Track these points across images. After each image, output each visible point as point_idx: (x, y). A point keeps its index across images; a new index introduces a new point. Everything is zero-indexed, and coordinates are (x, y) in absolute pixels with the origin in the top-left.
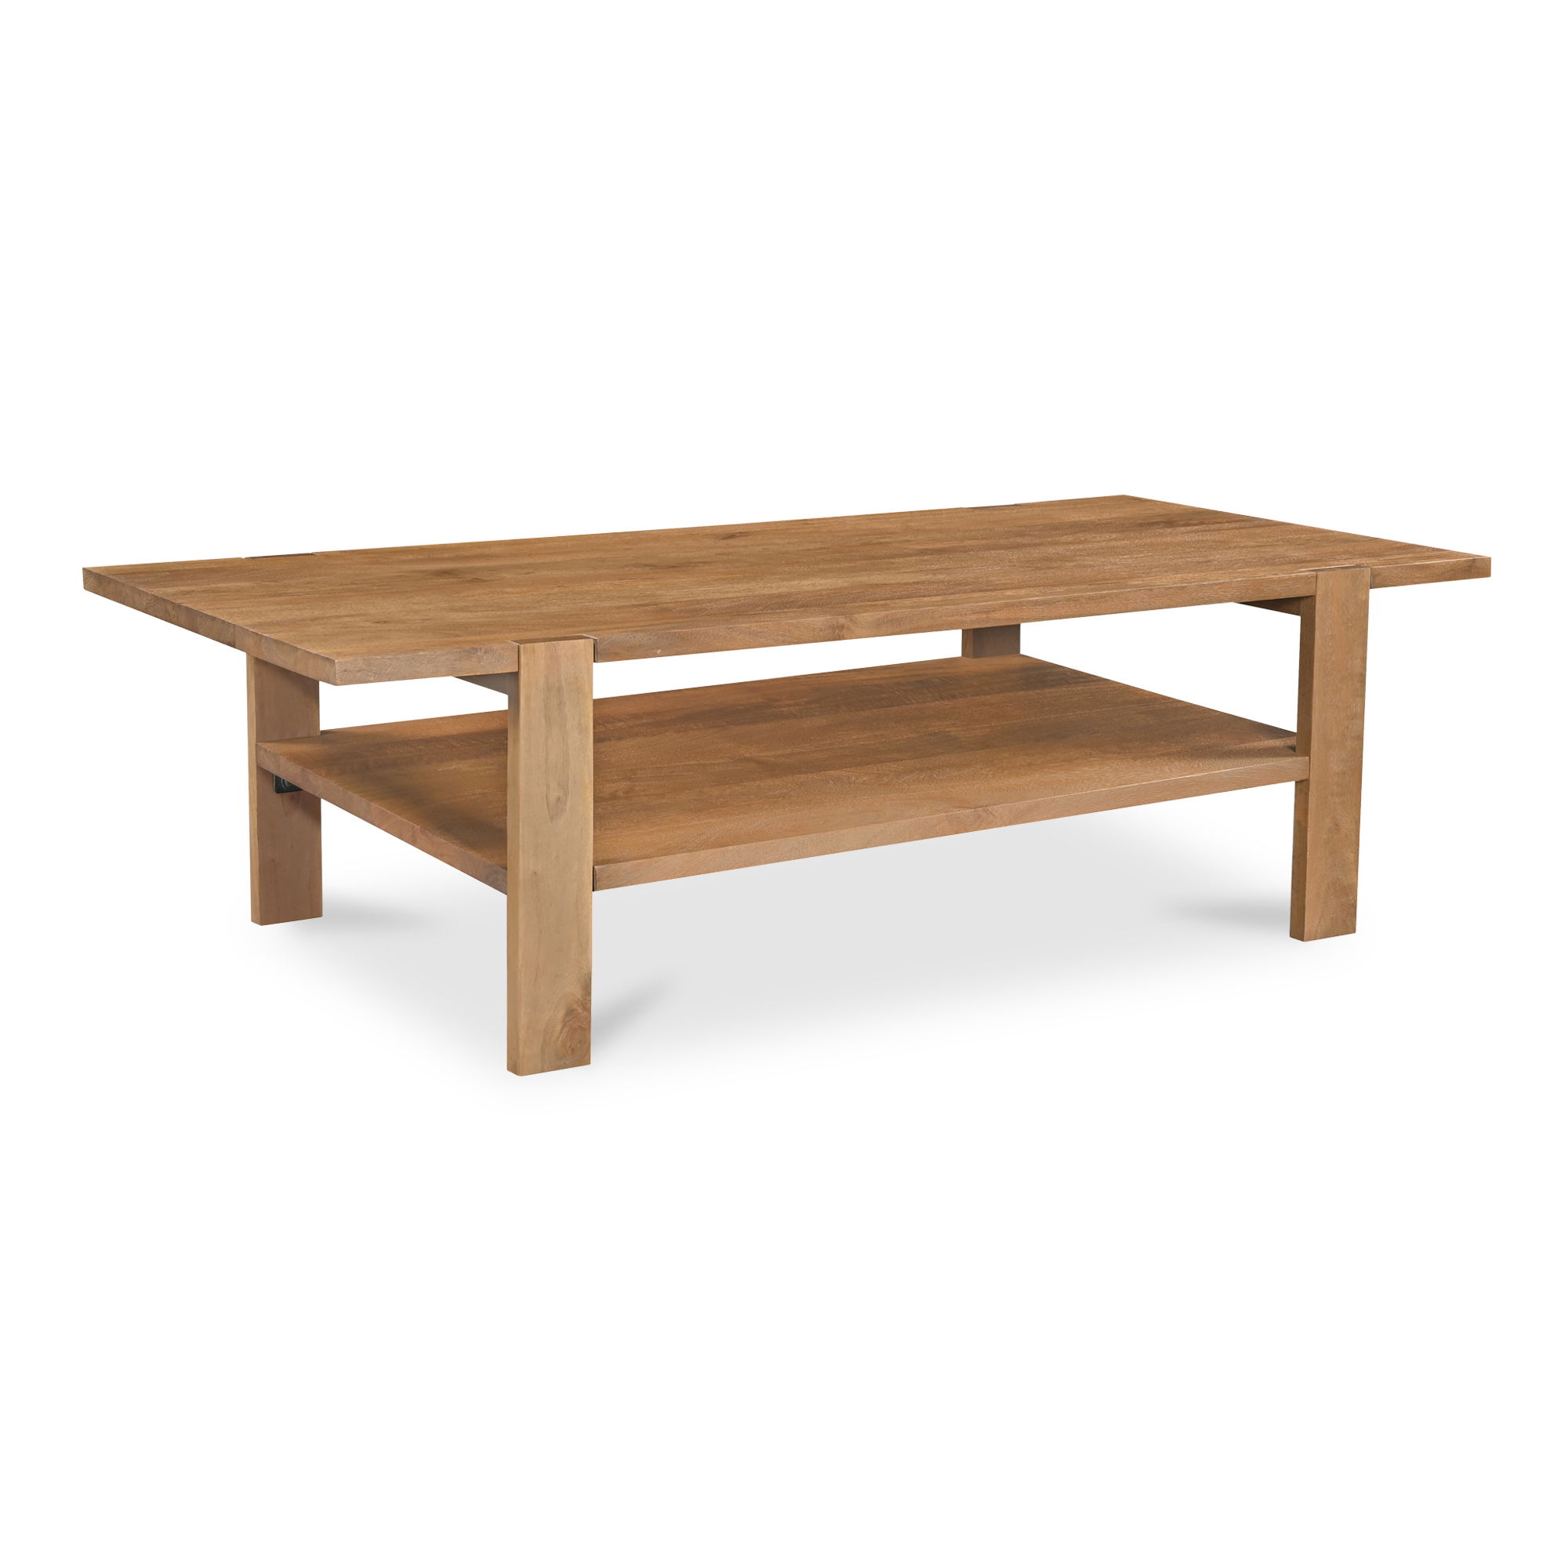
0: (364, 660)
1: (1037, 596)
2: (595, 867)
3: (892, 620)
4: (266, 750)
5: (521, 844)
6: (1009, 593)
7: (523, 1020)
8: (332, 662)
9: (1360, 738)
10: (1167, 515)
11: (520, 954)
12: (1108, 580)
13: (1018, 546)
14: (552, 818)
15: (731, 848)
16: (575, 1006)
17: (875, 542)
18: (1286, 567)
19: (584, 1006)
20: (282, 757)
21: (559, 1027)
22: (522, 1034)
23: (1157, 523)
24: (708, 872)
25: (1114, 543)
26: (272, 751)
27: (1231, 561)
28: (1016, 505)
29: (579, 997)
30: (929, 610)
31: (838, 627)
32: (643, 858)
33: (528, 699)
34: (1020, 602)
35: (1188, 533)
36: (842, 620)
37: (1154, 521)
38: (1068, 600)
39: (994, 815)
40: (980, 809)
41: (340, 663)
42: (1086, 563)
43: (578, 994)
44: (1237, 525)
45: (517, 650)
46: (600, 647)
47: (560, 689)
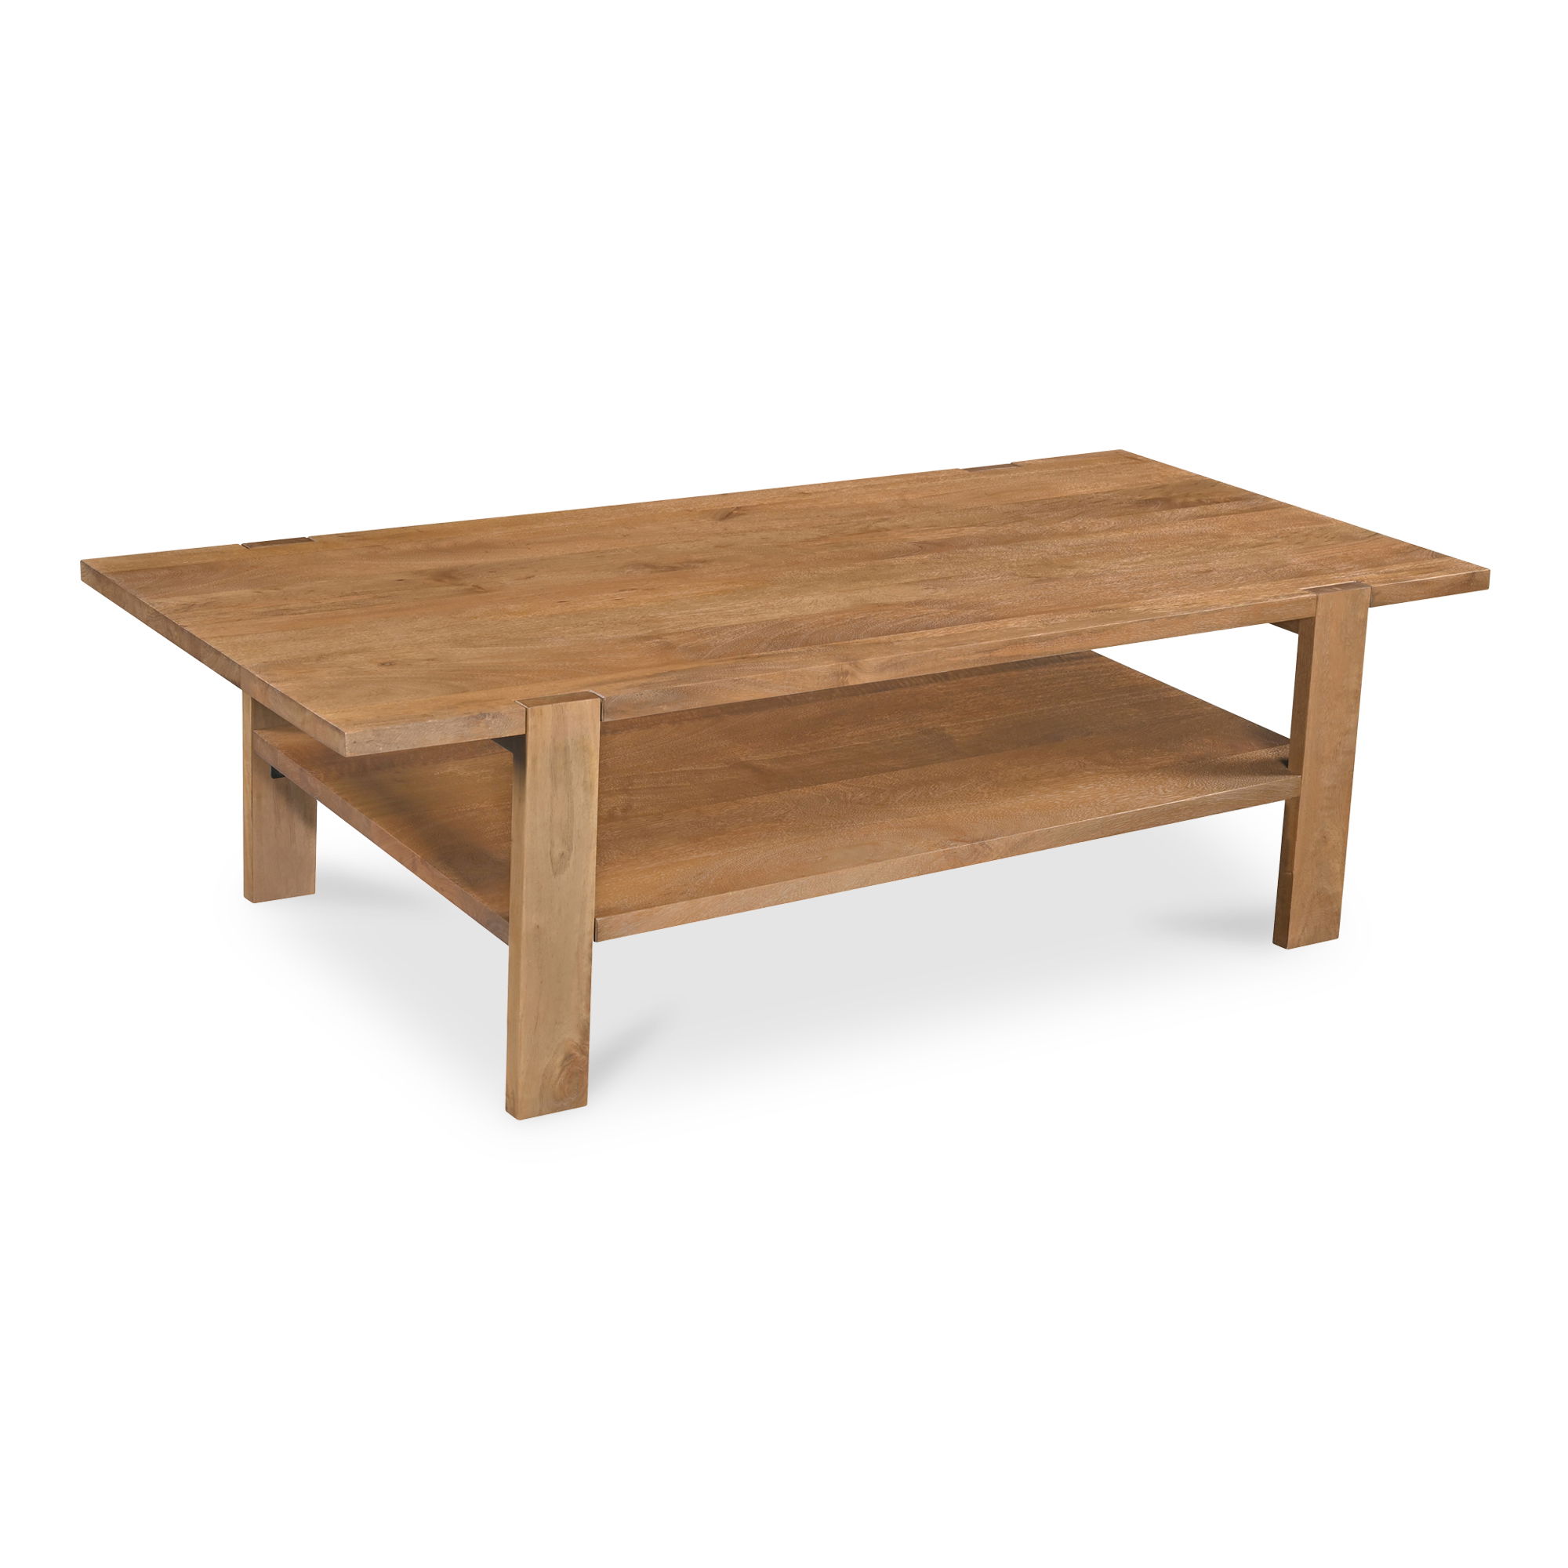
0: (374, 731)
1: (1040, 631)
2: (597, 919)
3: (896, 664)
4: (263, 740)
5: (524, 900)
6: (1012, 624)
7: (522, 1067)
8: (342, 733)
9: (1352, 753)
10: (1163, 486)
11: (521, 1005)
12: (1109, 602)
13: (1016, 539)
14: (555, 874)
15: (731, 893)
16: (573, 1051)
17: (873, 527)
18: (1286, 583)
19: (582, 1051)
20: (279, 751)
21: (558, 1071)
22: (521, 1080)
23: (1153, 501)
24: (708, 918)
25: (1113, 536)
26: (269, 743)
27: (1231, 571)
28: (1013, 464)
29: (578, 1042)
30: (932, 652)
31: (842, 674)
32: (646, 908)
33: (534, 761)
34: (1024, 640)
35: (1186, 518)
36: (846, 666)
37: (1150, 497)
38: (1071, 634)
39: (990, 849)
40: (977, 843)
41: (350, 735)
42: (1087, 570)
43: (577, 1038)
45: (525, 713)
46: (607, 706)
47: (566, 749)
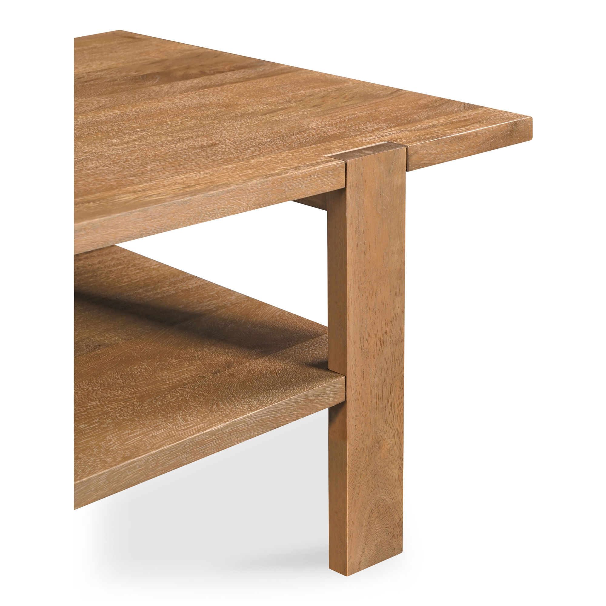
10: (162, 61)
18: (307, 151)
27: (241, 142)
35: (187, 91)
44: (238, 75)
